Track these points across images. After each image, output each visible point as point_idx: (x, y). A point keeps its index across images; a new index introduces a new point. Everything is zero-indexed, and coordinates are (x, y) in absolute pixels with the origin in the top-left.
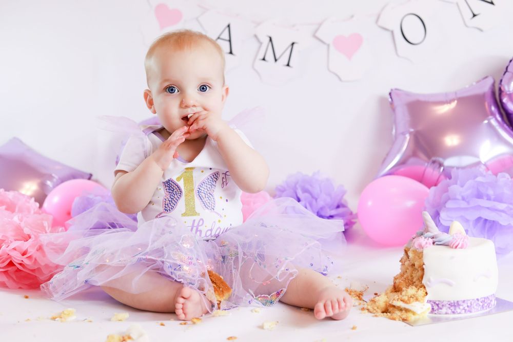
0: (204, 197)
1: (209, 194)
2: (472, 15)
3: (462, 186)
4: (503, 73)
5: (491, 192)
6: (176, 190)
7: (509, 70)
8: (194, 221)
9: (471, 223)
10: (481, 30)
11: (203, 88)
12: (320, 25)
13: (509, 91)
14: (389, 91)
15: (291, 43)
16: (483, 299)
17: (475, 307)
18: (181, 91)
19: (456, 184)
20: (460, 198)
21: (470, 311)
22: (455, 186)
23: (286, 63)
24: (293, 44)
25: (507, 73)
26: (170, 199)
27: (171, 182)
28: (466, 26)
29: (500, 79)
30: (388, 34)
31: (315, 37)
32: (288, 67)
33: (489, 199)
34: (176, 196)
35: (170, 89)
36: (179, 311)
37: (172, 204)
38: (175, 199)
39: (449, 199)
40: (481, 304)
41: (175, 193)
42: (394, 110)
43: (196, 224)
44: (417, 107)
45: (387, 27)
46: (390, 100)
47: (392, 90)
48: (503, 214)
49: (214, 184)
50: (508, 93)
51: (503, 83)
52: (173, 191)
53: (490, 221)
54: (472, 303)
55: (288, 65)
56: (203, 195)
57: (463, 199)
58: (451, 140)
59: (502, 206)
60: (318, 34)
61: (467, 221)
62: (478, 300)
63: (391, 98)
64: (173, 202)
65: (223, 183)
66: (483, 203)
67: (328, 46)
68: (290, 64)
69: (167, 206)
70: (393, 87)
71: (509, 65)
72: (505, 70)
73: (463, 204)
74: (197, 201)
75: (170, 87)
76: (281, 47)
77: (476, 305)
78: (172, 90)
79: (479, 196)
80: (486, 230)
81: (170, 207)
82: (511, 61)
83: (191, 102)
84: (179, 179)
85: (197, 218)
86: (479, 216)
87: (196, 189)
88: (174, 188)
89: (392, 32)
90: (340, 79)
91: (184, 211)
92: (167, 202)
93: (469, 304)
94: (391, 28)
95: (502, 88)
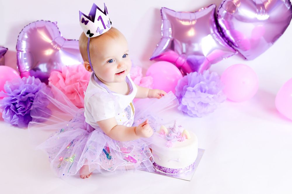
7: (223, 6)
21: (166, 172)
54: (167, 169)
62: (170, 169)
77: (169, 171)
93: (165, 169)
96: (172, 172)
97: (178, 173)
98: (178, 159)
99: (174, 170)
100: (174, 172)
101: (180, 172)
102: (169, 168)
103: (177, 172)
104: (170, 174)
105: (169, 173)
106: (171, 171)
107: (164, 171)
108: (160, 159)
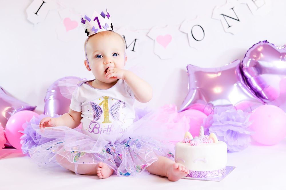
0: (114, 113)
1: (116, 112)
2: (228, 26)
3: (219, 115)
4: (244, 57)
5: (234, 117)
6: (99, 110)
7: (247, 55)
8: (109, 126)
9: (225, 133)
10: (233, 34)
11: (115, 55)
12: (150, 30)
13: (247, 67)
14: (187, 66)
15: (135, 39)
16: (200, 172)
17: (194, 175)
18: (104, 56)
19: (216, 114)
20: (219, 121)
21: (192, 177)
22: (216, 115)
23: (132, 50)
24: (136, 39)
25: (246, 57)
26: (97, 115)
27: (96, 106)
28: (225, 32)
29: (242, 60)
30: (185, 35)
31: (147, 36)
32: (133, 52)
33: (233, 120)
34: (99, 113)
35: (98, 56)
36: (100, 174)
37: (98, 117)
38: (99, 115)
39: (213, 122)
40: (198, 174)
41: (99, 112)
42: (189, 75)
43: (109, 127)
44: (200, 75)
45: (184, 32)
46: (187, 70)
47: (188, 65)
48: (240, 128)
49: (119, 106)
50: (246, 67)
51: (244, 62)
52: (98, 110)
53: (235, 132)
54: (193, 173)
55: (133, 50)
56: (113, 112)
57: (220, 122)
58: (217, 90)
59: (240, 124)
60: (149, 35)
61: (223, 132)
62: (196, 172)
63: (187, 69)
64: (98, 116)
65: (123, 106)
66: (230, 122)
67: (154, 41)
68: (134, 50)
69: (95, 118)
70: (189, 64)
71: (247, 53)
72: (245, 56)
73: (220, 124)
74: (110, 115)
75: (98, 55)
76: (129, 41)
77: (195, 174)
78: (99, 56)
79: (228, 120)
80: (233, 137)
81: (97, 119)
82: (248, 51)
83: (109, 61)
84: (100, 104)
85: (110, 124)
86: (228, 129)
87: (109, 109)
88: (98, 109)
89: (187, 34)
90: (160, 58)
91: (103, 121)
92: (96, 116)
93: (191, 173)
94: (186, 32)
95: (243, 65)
96: (199, 176)
97: (205, 177)
98: (205, 158)
99: (201, 173)
100: (201, 175)
101: (207, 175)
102: (194, 170)
103: (204, 175)
104: (197, 178)
105: (195, 177)
106: (197, 174)
107: (189, 176)
108: (185, 161)
